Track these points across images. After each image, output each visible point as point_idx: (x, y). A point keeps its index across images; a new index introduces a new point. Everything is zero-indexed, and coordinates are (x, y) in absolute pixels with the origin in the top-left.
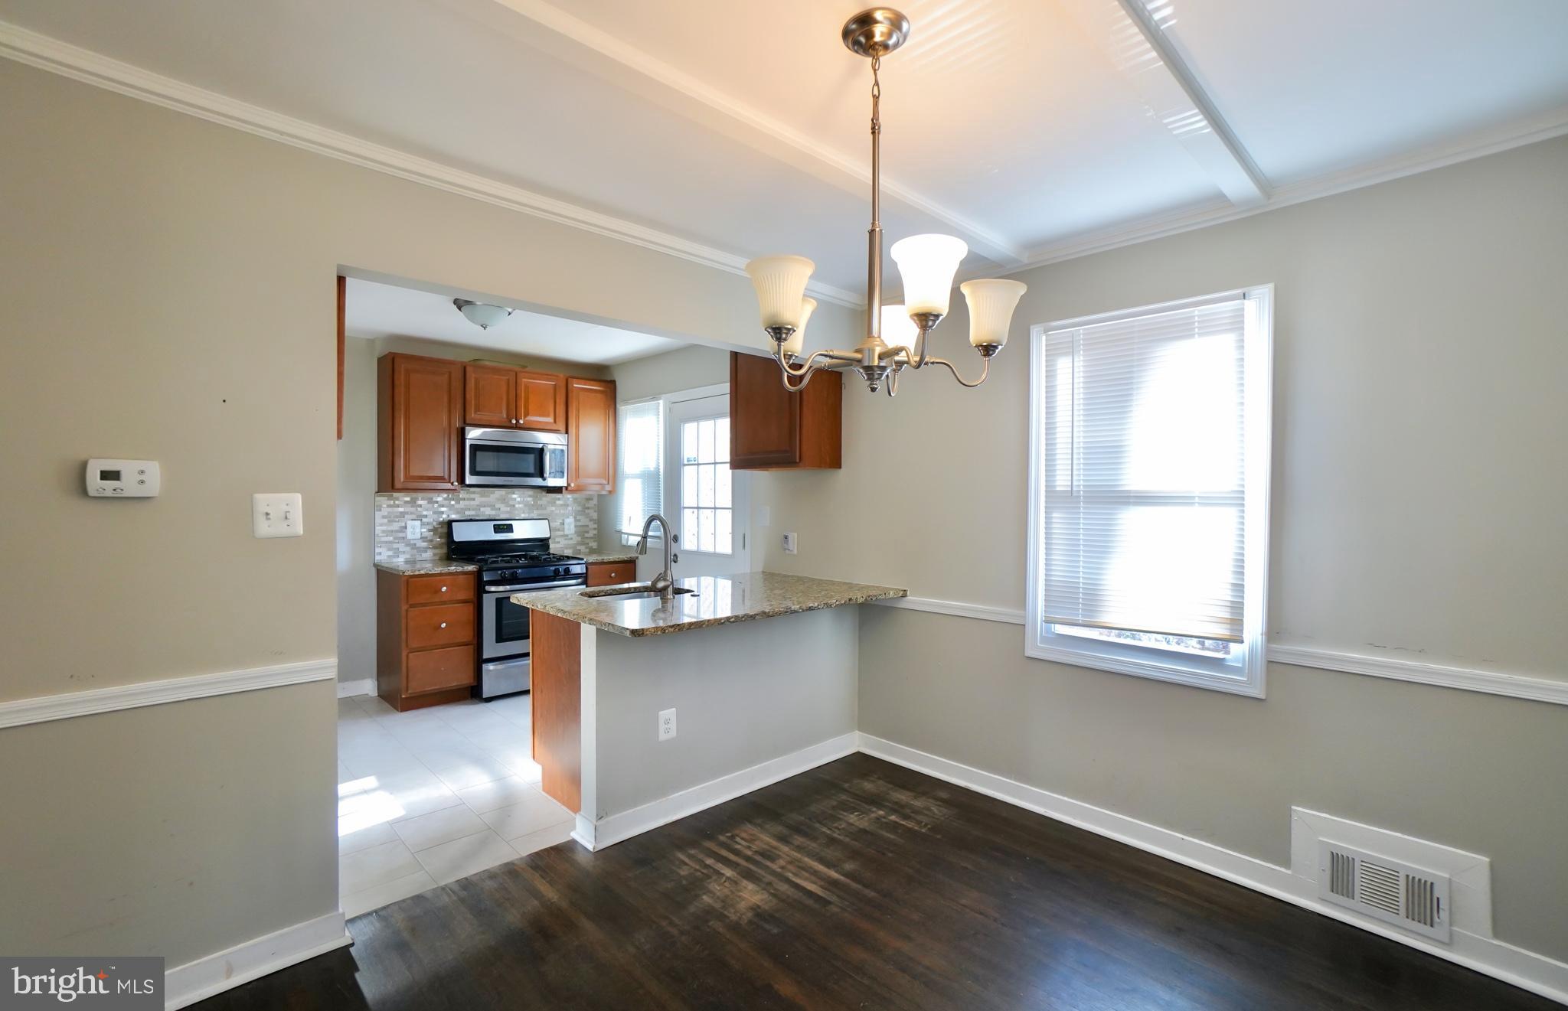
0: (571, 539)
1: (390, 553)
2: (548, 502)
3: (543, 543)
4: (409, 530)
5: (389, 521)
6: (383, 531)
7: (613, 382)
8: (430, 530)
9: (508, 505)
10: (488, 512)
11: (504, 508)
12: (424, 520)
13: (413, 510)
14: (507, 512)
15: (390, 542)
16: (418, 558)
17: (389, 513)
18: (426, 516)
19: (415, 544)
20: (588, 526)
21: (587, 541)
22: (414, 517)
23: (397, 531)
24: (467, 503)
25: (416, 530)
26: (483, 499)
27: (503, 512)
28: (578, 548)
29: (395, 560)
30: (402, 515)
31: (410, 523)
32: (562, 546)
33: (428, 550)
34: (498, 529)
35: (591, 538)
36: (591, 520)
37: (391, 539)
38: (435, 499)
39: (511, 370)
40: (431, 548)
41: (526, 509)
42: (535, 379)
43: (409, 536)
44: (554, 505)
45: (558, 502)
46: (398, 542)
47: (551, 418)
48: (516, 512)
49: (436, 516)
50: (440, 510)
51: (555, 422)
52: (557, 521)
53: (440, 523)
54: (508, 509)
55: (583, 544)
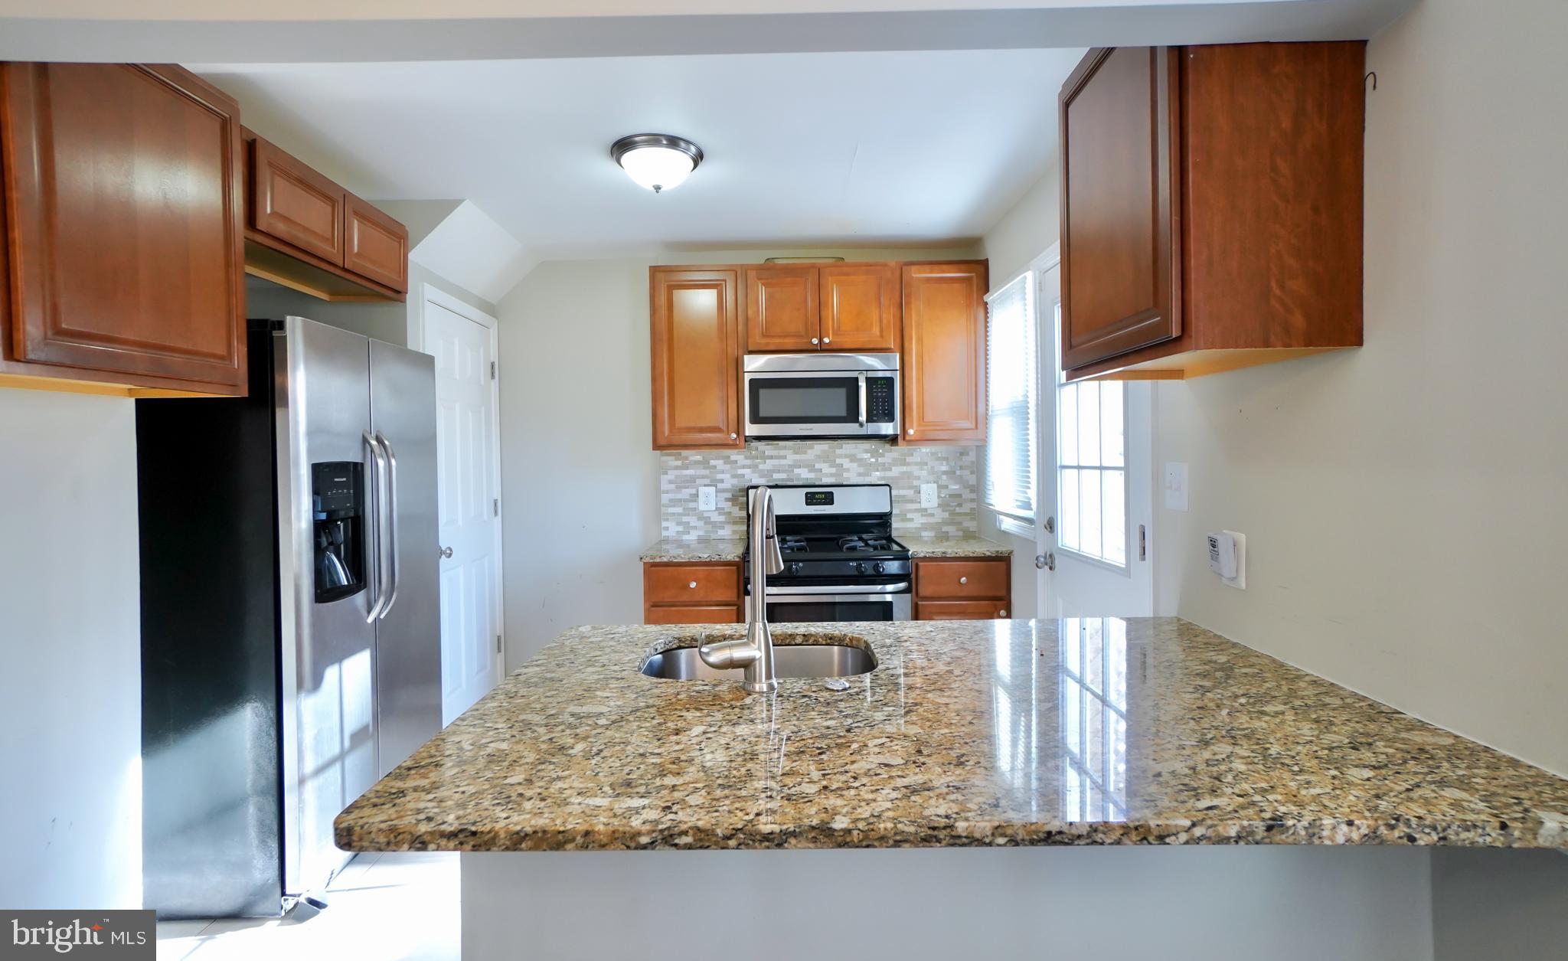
0: (932, 515)
1: (680, 528)
2: (895, 460)
3: (882, 521)
4: (701, 498)
5: (677, 487)
6: (671, 500)
7: (985, 264)
8: (727, 500)
9: (833, 464)
10: (804, 475)
11: (826, 469)
12: (720, 486)
13: (706, 472)
14: (832, 475)
15: (679, 514)
16: (713, 536)
17: (676, 476)
18: (722, 481)
19: (709, 518)
20: (960, 496)
21: (958, 519)
22: (707, 481)
23: (686, 501)
24: (775, 462)
25: (709, 500)
26: (797, 457)
27: (827, 475)
28: (945, 529)
29: (686, 537)
30: (692, 480)
31: (703, 490)
32: (919, 526)
33: (726, 526)
34: (811, 499)
35: (965, 514)
36: (965, 487)
37: (679, 510)
38: (733, 458)
39: (813, 266)
40: (729, 523)
41: (861, 470)
42: (848, 274)
43: (702, 507)
44: (904, 463)
45: (909, 459)
46: (688, 515)
47: (876, 330)
48: (845, 475)
49: (735, 481)
50: (740, 471)
51: (882, 336)
52: (910, 487)
53: (741, 490)
54: (833, 470)
55: (952, 523)
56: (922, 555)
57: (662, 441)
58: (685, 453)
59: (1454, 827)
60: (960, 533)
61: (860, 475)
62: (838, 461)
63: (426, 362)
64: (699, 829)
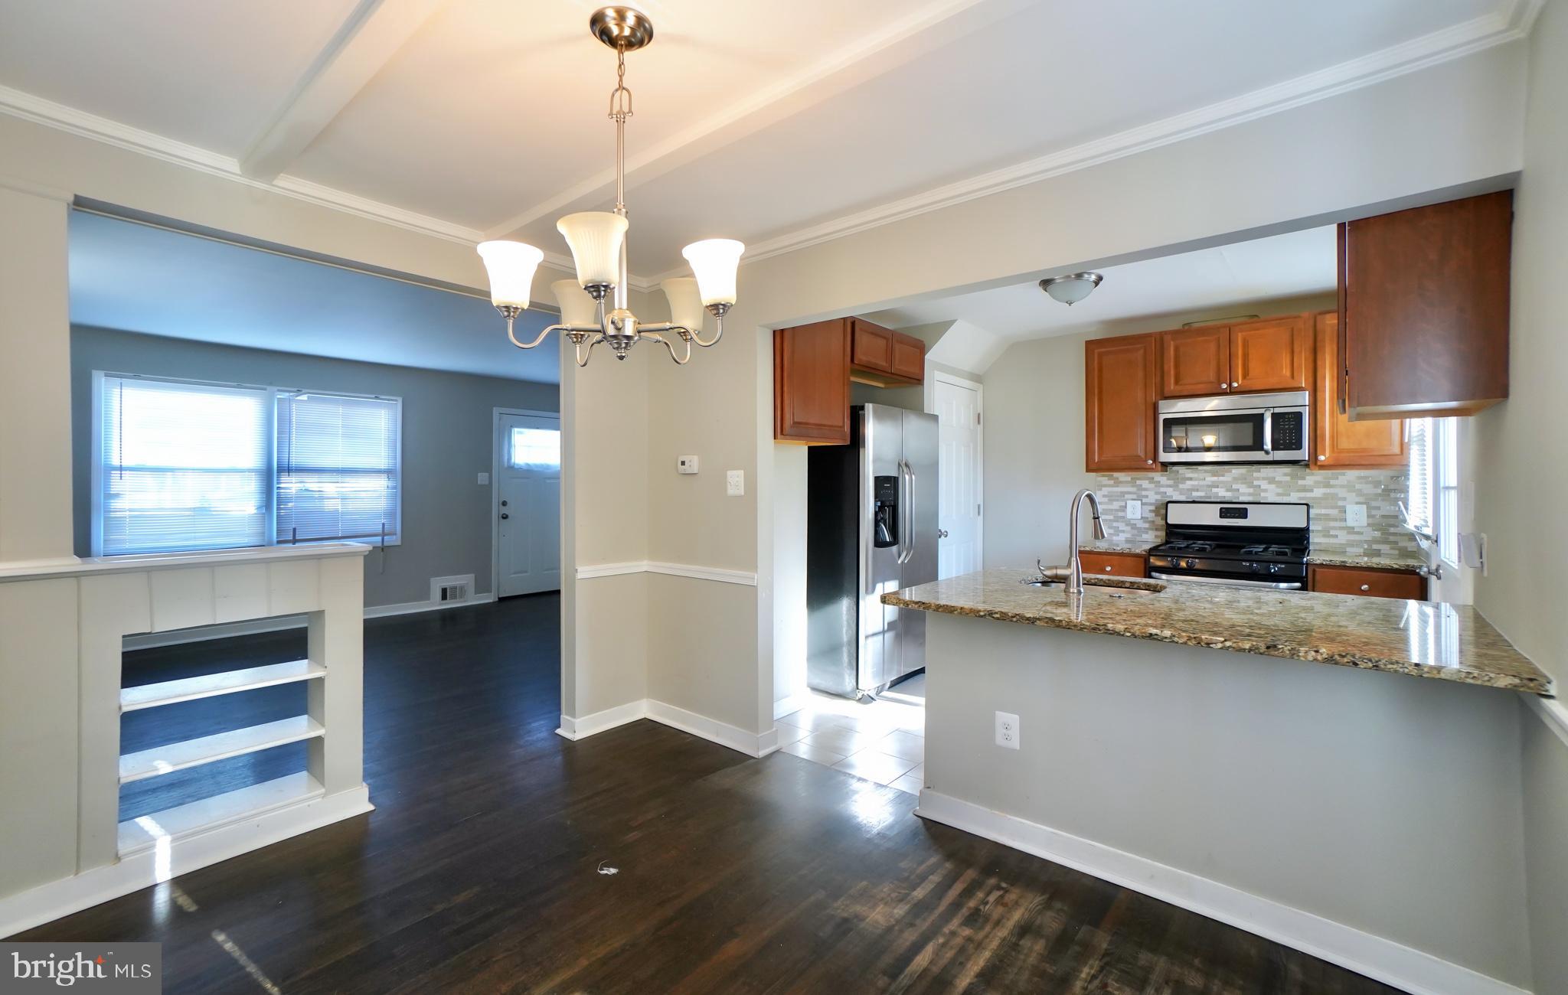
0: (1359, 533)
1: (1112, 531)
2: (1317, 482)
3: (1297, 534)
4: (1129, 509)
5: (1109, 500)
6: (1104, 510)
8: (1151, 511)
9: (1250, 485)
10: (1222, 493)
12: (1145, 500)
13: (1134, 489)
14: (1250, 494)
15: (1110, 520)
16: (1138, 539)
17: (1109, 492)
18: (1147, 497)
19: (1135, 524)
21: (1392, 538)
22: (1135, 497)
23: (1117, 510)
24: (1195, 482)
25: (1135, 510)
26: (1215, 479)
27: (1244, 494)
28: (1376, 546)
29: (1115, 538)
30: (1123, 494)
31: (1130, 503)
32: (1344, 542)
33: (1150, 532)
34: (1224, 513)
35: (1402, 535)
37: (1111, 517)
38: (1156, 479)
39: (1225, 326)
40: (1152, 529)
41: (1280, 491)
42: (1258, 329)
43: (1129, 515)
44: (1327, 485)
45: (1332, 482)
46: (1118, 521)
47: (1286, 372)
48: (1263, 494)
49: (1158, 497)
50: (1162, 490)
51: (1293, 377)
52: (1336, 507)
53: (1162, 504)
54: (1251, 490)
55: (1385, 542)
56: (1318, 562)
57: (1092, 467)
58: (1116, 474)
59: (1384, 661)
60: (1397, 552)
61: (1278, 495)
62: (1256, 483)
63: (935, 418)
64: (1002, 612)
